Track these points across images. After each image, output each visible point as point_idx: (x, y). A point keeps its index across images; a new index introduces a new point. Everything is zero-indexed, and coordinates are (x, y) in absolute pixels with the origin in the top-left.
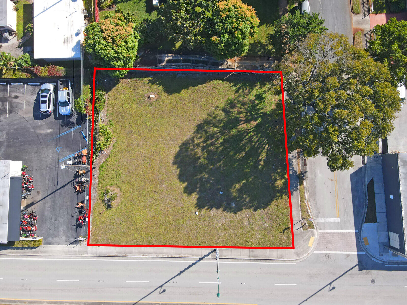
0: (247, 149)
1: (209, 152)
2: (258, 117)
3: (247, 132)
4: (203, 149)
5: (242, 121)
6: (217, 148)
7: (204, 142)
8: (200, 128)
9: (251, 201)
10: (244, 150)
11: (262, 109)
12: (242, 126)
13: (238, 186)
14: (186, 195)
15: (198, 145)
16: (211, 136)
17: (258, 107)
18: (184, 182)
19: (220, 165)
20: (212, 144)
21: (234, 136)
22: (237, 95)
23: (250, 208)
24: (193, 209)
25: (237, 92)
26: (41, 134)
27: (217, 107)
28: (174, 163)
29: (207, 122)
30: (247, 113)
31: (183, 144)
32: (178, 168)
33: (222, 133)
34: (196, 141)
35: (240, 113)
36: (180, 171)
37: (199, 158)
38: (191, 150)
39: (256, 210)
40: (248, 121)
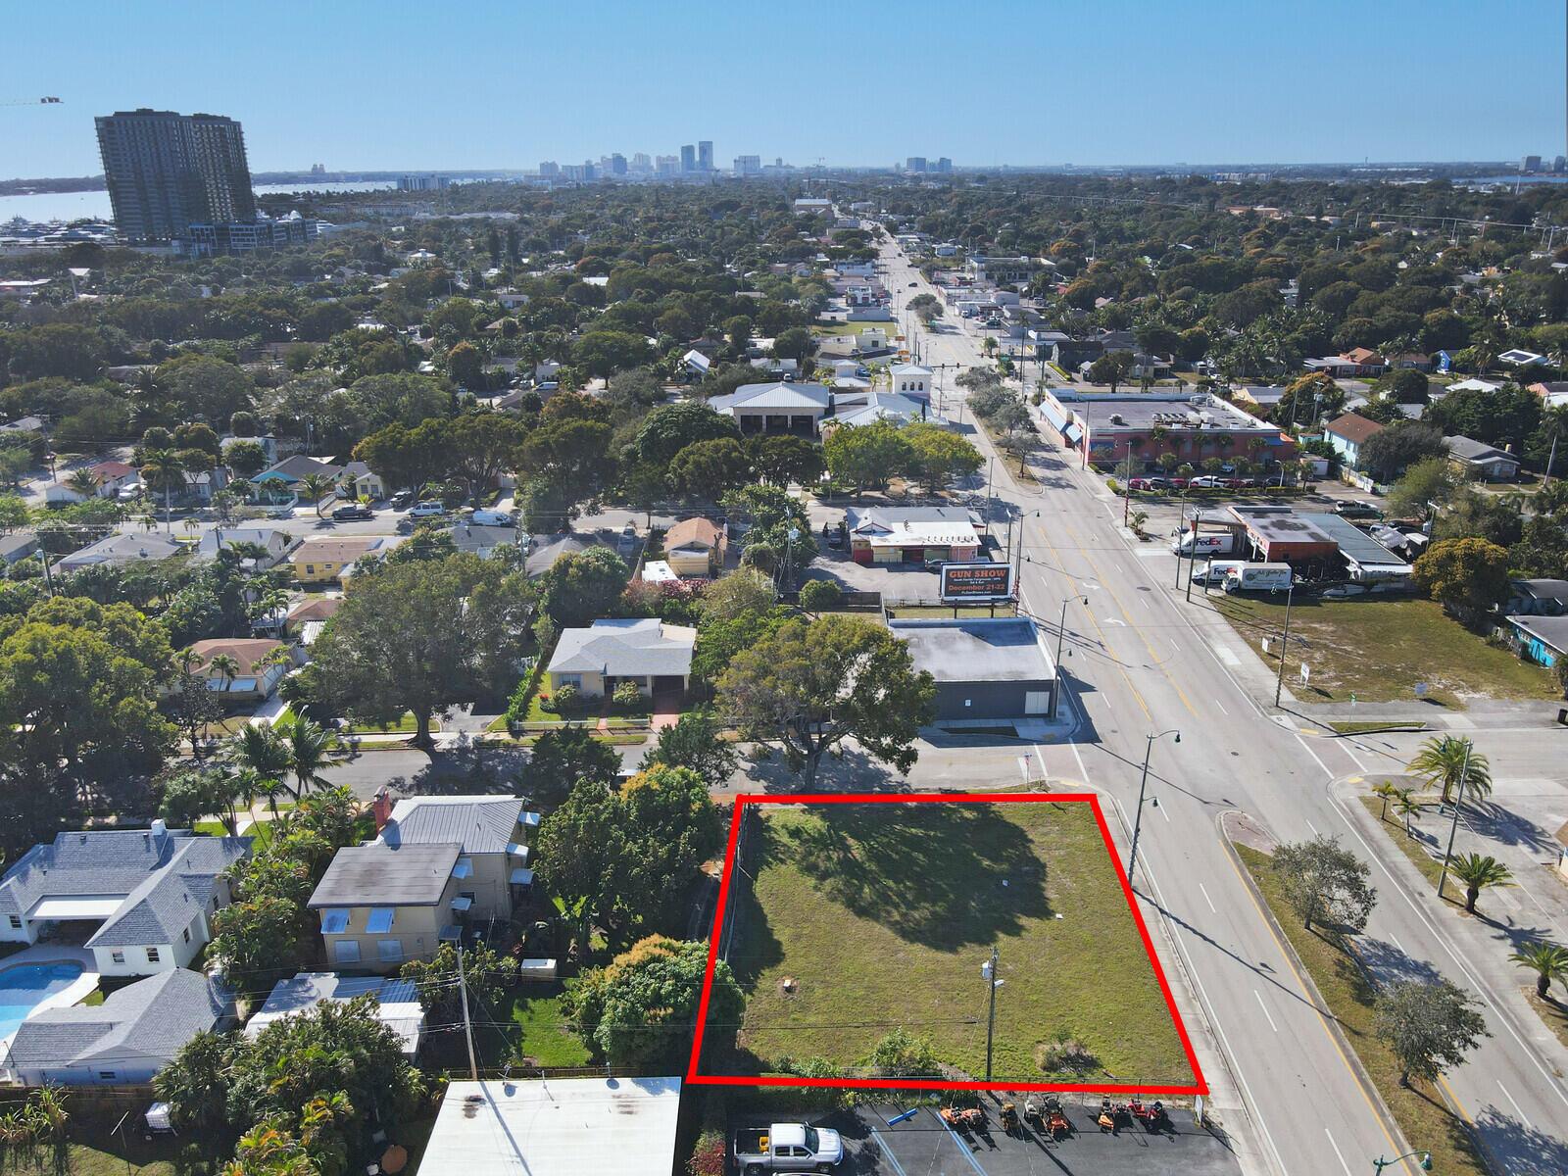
1: (917, 899)
2: (838, 835)
3: (869, 850)
4: (914, 908)
6: (910, 888)
8: (864, 913)
9: (1014, 847)
10: (909, 854)
12: (856, 855)
14: (1023, 933)
15: (905, 915)
16: (883, 896)
17: (816, 835)
20: (900, 895)
22: (788, 861)
23: (1027, 847)
24: (1053, 923)
25: (782, 861)
27: (816, 888)
28: (953, 951)
29: (851, 903)
31: (905, 936)
32: (964, 946)
33: (874, 882)
34: (897, 918)
35: (829, 858)
36: (970, 942)
38: (918, 925)
39: (1031, 842)
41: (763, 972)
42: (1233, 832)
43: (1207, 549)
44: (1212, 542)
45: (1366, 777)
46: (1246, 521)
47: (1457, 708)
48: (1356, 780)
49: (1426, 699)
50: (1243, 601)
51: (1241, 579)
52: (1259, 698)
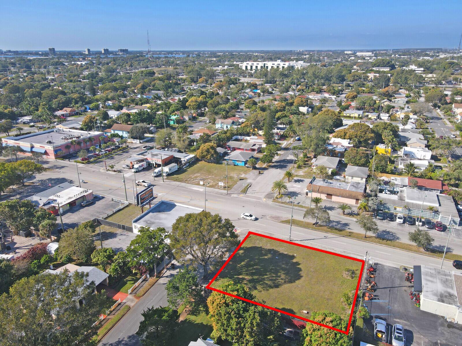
3: (247, 275)
4: (280, 277)
5: (246, 280)
6: (270, 274)
7: (277, 279)
8: (277, 286)
10: (254, 268)
11: (230, 281)
13: (266, 257)
14: (300, 263)
15: (282, 279)
16: (271, 280)
19: (272, 267)
21: (256, 275)
23: (263, 249)
24: (297, 257)
29: (271, 287)
30: (242, 282)
31: (291, 282)
32: (300, 274)
33: (264, 279)
35: (246, 284)
37: (284, 274)
38: (288, 278)
39: (261, 247)
40: (243, 279)
42: (276, 220)
43: (142, 168)
44: (142, 165)
45: (264, 198)
46: (145, 157)
47: (246, 179)
48: (265, 199)
49: (240, 180)
50: (173, 177)
51: (168, 171)
52: (222, 194)
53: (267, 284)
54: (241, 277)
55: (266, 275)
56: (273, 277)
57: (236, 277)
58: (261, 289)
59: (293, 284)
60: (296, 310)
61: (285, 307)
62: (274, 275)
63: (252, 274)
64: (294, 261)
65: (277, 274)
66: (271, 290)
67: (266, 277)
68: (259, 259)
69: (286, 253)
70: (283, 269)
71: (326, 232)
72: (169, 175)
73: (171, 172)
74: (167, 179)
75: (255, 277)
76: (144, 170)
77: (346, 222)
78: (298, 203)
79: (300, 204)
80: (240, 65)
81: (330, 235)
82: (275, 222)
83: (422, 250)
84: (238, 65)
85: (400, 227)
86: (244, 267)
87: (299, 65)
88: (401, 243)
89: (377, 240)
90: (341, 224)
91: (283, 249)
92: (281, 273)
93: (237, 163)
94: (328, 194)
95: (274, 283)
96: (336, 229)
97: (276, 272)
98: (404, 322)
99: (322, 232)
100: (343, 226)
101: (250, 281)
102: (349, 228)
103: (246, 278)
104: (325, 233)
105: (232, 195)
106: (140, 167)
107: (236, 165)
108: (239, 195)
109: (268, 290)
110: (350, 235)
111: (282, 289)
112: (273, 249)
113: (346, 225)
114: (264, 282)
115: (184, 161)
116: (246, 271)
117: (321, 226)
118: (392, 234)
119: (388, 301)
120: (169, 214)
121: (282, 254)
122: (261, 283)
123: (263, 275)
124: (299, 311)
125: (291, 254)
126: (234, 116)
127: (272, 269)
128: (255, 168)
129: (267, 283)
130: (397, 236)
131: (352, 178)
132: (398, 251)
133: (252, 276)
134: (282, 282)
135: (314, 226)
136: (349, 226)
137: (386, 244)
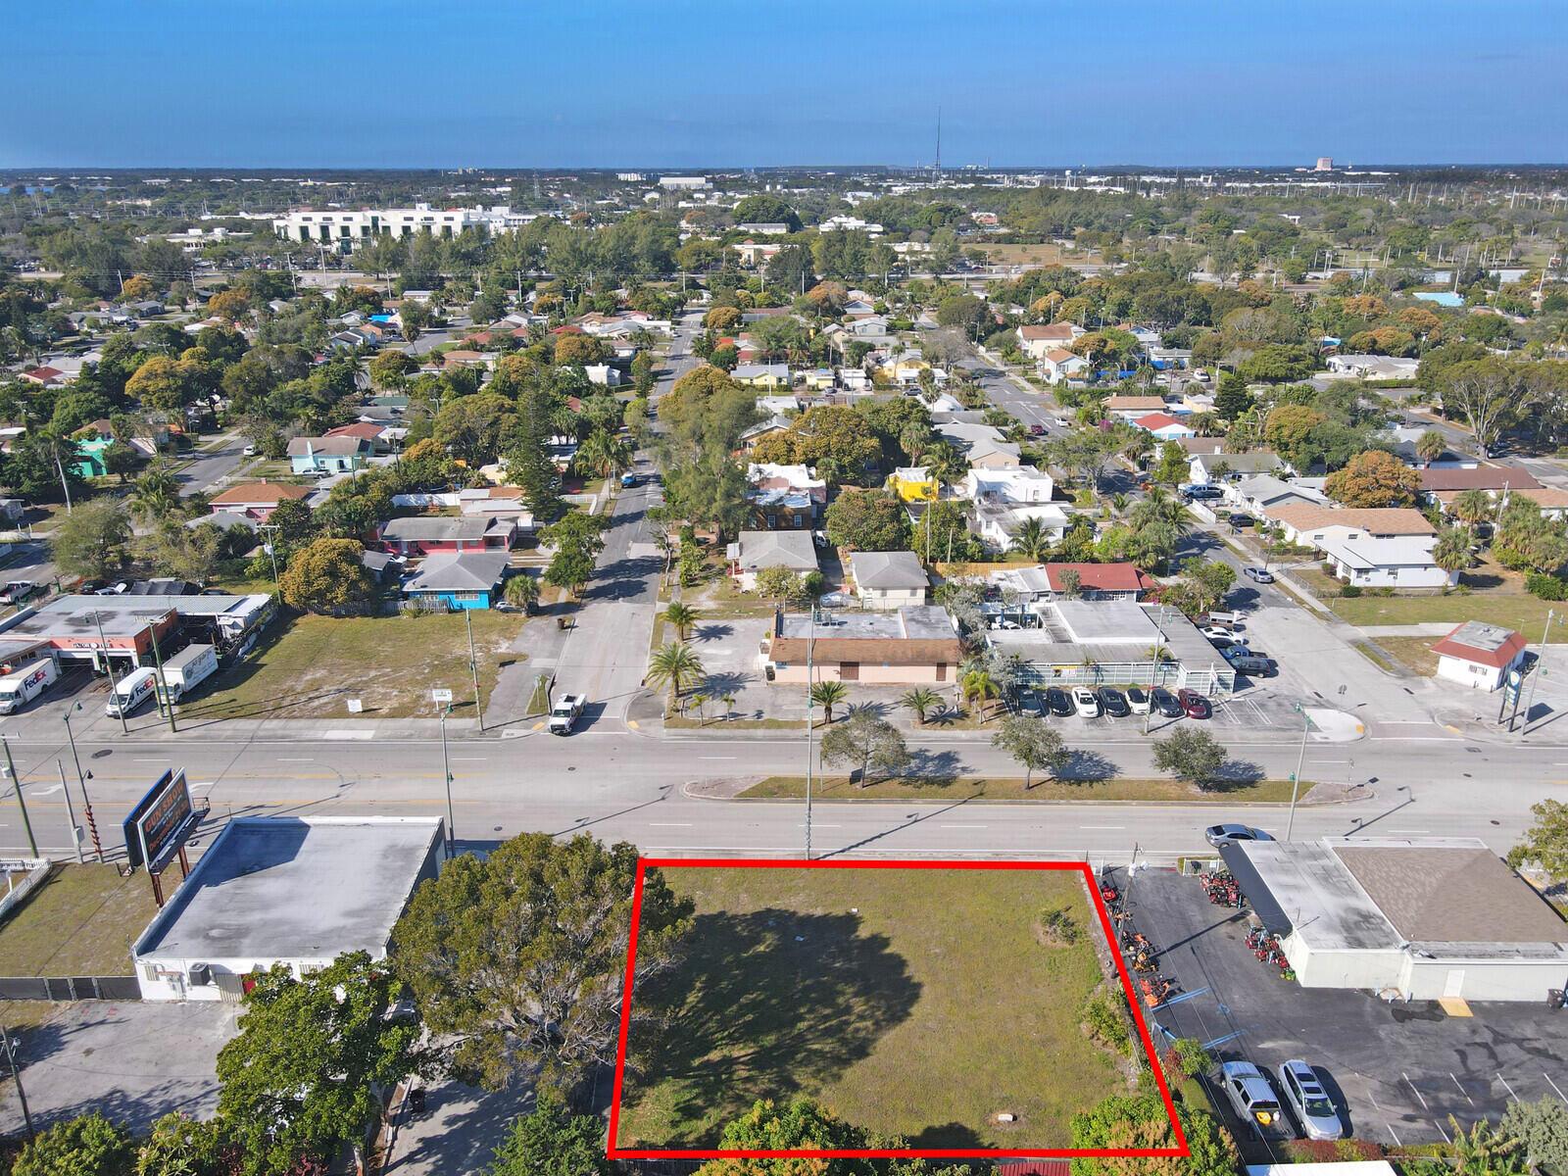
0: (735, 1007)
2: (698, 1068)
3: (733, 1040)
4: (848, 1010)
5: (743, 1063)
6: (812, 1011)
7: (847, 1023)
8: (860, 1051)
9: (734, 926)
10: (741, 1008)
11: (684, 1088)
12: (743, 1053)
13: (762, 948)
14: (885, 936)
15: (861, 1017)
16: (828, 1033)
17: (696, 1091)
18: (891, 956)
19: (804, 979)
21: (768, 1032)
23: (735, 917)
24: (866, 916)
26: (1287, 1038)
27: (815, 1092)
28: (919, 985)
29: (845, 1062)
30: (730, 1079)
31: (900, 1020)
32: (909, 978)
33: (801, 1038)
34: (869, 1023)
35: (749, 1080)
36: (902, 973)
37: (856, 995)
38: (879, 1009)
39: (722, 914)
40: (729, 1062)
41: (986, 1144)
42: (719, 793)
43: (37, 689)
44: (37, 676)
45: (629, 719)
46: (42, 638)
47: (523, 657)
48: (633, 724)
49: (503, 665)
50: (208, 701)
51: (182, 681)
52: (459, 735)
53: (820, 1053)
54: (715, 1056)
55: (801, 1018)
56: (827, 1018)
57: (696, 1063)
58: (813, 1082)
59: (908, 1024)
60: (972, 1125)
61: (930, 1124)
62: (828, 1011)
63: (749, 1033)
64: (863, 932)
65: (832, 1004)
66: (850, 1074)
67: (802, 1025)
68: (739, 963)
69: (819, 912)
70: (848, 977)
71: (906, 798)
72: (187, 697)
73: (193, 682)
74: (184, 713)
75: (770, 1040)
76: (49, 694)
77: (944, 750)
78: (759, 714)
79: (765, 716)
80: (276, 223)
81: (921, 807)
82: (719, 805)
83: (1195, 789)
84: (268, 224)
85: (1096, 732)
86: (705, 1010)
87: (499, 220)
88: (1130, 782)
89: (1064, 788)
90: (933, 759)
91: (803, 899)
92: (843, 993)
93: (456, 601)
94: (843, 664)
95: (844, 1042)
96: (929, 781)
97: (828, 996)
98: (1288, 1043)
99: (892, 802)
100: (943, 766)
101: (759, 1062)
102: (964, 769)
103: (736, 1054)
104: (903, 802)
105: (505, 733)
106: (27, 684)
107: (455, 611)
108: (527, 728)
109: (838, 1077)
110: (980, 791)
111: (882, 1056)
112: (769, 910)
113: (947, 758)
114: (810, 1050)
115: (234, 626)
116: (723, 1025)
117: (877, 781)
118: (1091, 759)
119: (1207, 988)
120: (296, 870)
121: (808, 920)
122: (799, 1056)
123: (792, 1024)
124: (984, 1121)
125: (839, 911)
126: (353, 420)
127: (807, 989)
128: (535, 611)
129: (821, 1051)
130: (1107, 760)
131: (884, 595)
132: (1134, 809)
133: (754, 1041)
134: (866, 1028)
135: (858, 786)
136: (958, 760)
137: (1096, 797)
